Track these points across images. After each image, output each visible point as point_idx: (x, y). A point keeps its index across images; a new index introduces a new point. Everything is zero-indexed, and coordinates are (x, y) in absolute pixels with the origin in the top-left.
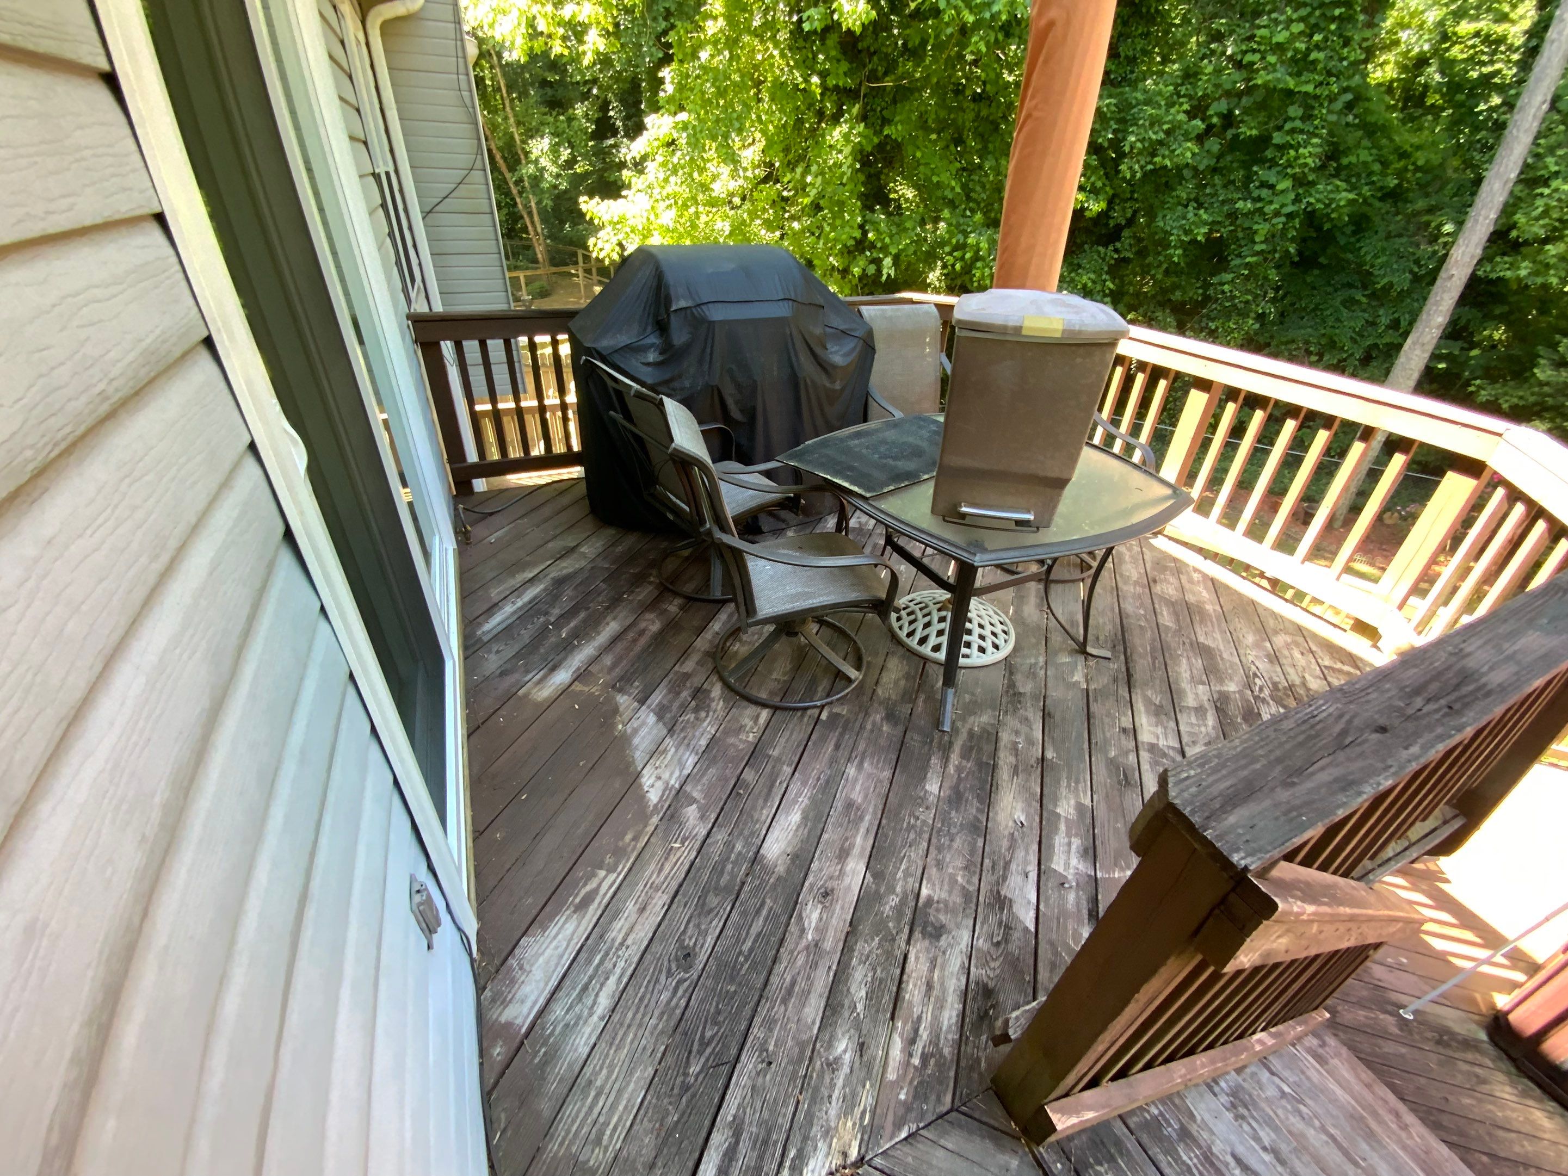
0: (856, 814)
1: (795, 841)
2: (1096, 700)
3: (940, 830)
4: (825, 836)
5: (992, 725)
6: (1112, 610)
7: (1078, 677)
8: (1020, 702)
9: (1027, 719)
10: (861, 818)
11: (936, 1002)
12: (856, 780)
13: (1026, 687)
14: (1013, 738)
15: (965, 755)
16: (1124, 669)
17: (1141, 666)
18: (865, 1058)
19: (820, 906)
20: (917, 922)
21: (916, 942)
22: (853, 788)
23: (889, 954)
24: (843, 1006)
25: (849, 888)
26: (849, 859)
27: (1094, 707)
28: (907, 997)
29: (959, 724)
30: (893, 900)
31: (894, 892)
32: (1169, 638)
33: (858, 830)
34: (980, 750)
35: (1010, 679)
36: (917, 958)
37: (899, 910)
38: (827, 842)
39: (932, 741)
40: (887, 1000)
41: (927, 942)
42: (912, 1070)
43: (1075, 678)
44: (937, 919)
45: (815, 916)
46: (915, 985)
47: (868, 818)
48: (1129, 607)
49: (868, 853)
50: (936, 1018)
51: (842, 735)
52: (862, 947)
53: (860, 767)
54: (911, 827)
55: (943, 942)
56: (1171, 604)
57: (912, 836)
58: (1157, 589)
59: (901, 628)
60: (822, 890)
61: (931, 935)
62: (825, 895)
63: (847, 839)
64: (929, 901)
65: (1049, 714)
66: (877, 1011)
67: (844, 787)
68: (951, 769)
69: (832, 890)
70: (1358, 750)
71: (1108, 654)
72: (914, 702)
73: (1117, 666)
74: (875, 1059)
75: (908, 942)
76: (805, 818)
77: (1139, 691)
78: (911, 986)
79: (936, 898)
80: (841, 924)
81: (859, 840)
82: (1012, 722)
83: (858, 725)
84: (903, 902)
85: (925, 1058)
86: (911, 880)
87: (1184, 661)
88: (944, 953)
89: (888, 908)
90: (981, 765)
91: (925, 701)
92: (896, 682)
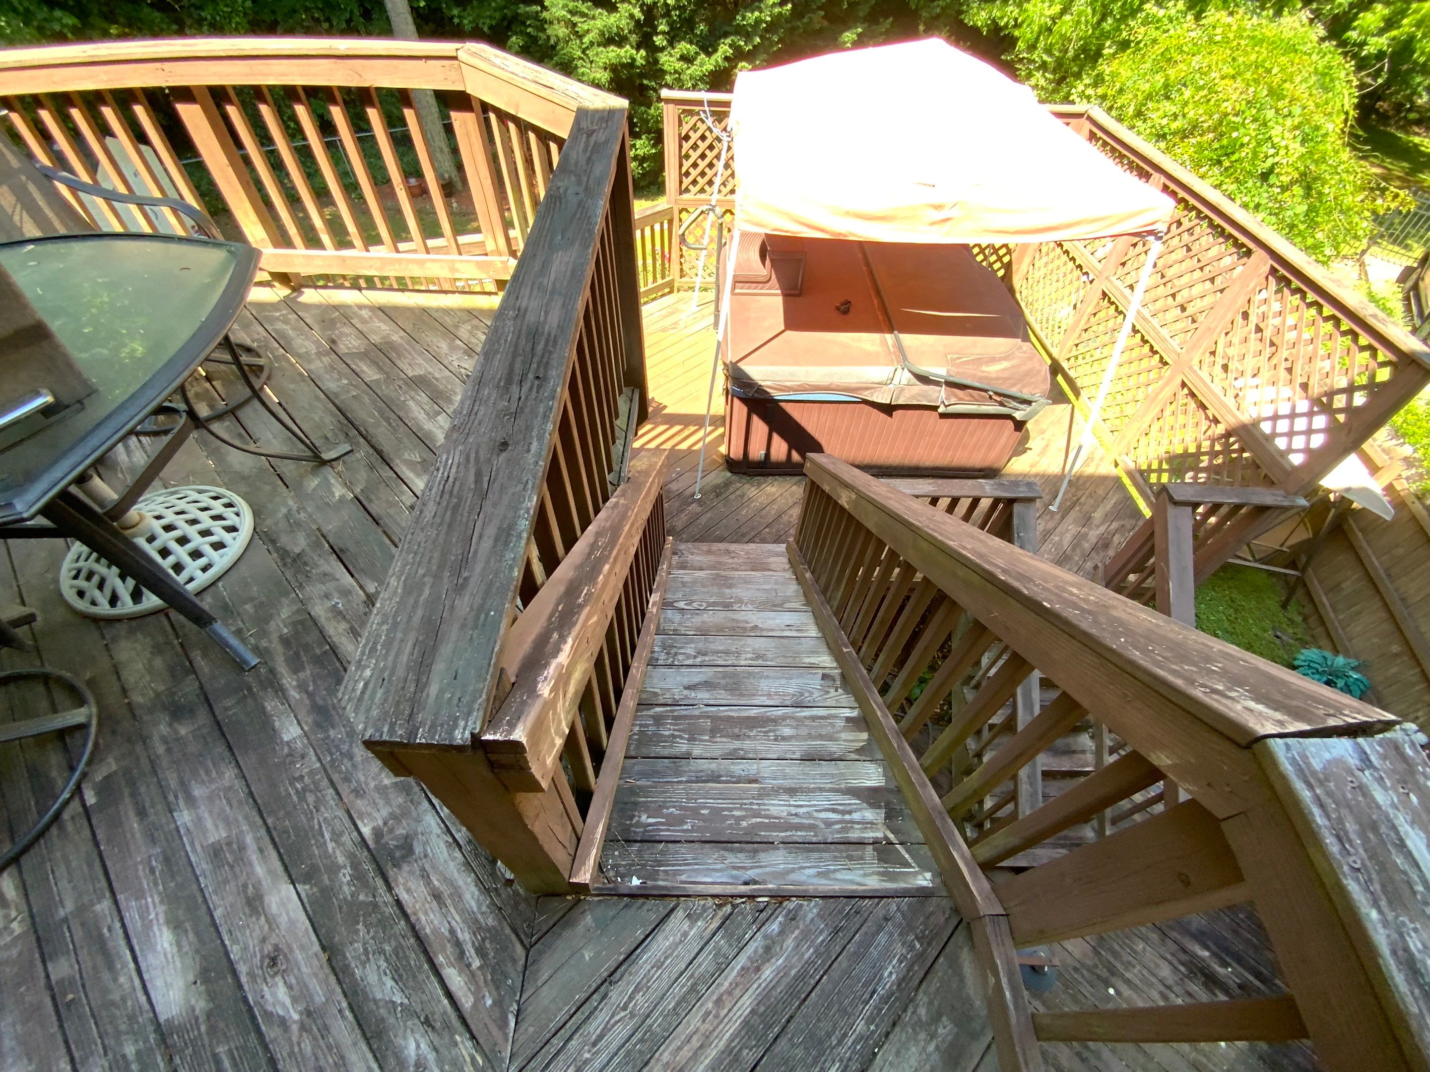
0: (232, 852)
1: (189, 961)
2: (371, 501)
3: (333, 761)
4: (218, 914)
5: (298, 611)
6: (317, 398)
7: (339, 491)
8: (306, 564)
9: (325, 574)
10: (242, 848)
11: (453, 900)
12: (199, 820)
13: (299, 543)
14: (329, 604)
15: (296, 667)
16: (371, 451)
17: (382, 434)
18: (438, 1025)
19: (278, 979)
20: (382, 864)
21: (396, 880)
22: (204, 831)
23: (384, 923)
24: (383, 1020)
25: (292, 923)
26: (266, 899)
27: (374, 508)
28: (428, 931)
29: (264, 643)
30: (345, 876)
31: (339, 868)
32: (384, 390)
33: (250, 864)
34: (306, 647)
35: (277, 550)
36: (408, 891)
37: (359, 877)
38: (227, 916)
39: (250, 689)
40: (414, 958)
41: (406, 867)
42: (479, 973)
43: (337, 495)
44: (395, 838)
45: (282, 992)
46: (426, 913)
47: (249, 839)
48: (331, 385)
49: (280, 869)
50: (463, 912)
51: (134, 795)
52: (352, 953)
53: (191, 801)
54: (301, 794)
55: (418, 849)
56: (365, 355)
57: (311, 798)
58: (342, 348)
59: (94, 603)
60: (267, 961)
61: (404, 858)
62: (274, 961)
63: (245, 886)
64: (378, 833)
65: (341, 550)
66: (415, 977)
67: (192, 844)
68: (294, 694)
69: (276, 948)
70: (496, 486)
71: (347, 447)
72: (193, 670)
73: (363, 452)
74: (445, 1013)
75: (390, 888)
76: (176, 926)
77: (398, 461)
78: (423, 918)
79: (381, 823)
80: (315, 962)
81: (260, 870)
82: (314, 590)
83: (144, 761)
84: (355, 865)
85: (481, 952)
86: (346, 838)
87: (411, 403)
88: (426, 856)
89: (345, 888)
90: (317, 661)
91: (205, 656)
92: (150, 669)
